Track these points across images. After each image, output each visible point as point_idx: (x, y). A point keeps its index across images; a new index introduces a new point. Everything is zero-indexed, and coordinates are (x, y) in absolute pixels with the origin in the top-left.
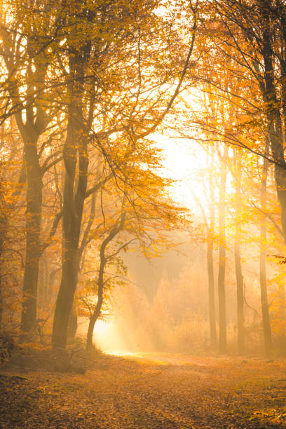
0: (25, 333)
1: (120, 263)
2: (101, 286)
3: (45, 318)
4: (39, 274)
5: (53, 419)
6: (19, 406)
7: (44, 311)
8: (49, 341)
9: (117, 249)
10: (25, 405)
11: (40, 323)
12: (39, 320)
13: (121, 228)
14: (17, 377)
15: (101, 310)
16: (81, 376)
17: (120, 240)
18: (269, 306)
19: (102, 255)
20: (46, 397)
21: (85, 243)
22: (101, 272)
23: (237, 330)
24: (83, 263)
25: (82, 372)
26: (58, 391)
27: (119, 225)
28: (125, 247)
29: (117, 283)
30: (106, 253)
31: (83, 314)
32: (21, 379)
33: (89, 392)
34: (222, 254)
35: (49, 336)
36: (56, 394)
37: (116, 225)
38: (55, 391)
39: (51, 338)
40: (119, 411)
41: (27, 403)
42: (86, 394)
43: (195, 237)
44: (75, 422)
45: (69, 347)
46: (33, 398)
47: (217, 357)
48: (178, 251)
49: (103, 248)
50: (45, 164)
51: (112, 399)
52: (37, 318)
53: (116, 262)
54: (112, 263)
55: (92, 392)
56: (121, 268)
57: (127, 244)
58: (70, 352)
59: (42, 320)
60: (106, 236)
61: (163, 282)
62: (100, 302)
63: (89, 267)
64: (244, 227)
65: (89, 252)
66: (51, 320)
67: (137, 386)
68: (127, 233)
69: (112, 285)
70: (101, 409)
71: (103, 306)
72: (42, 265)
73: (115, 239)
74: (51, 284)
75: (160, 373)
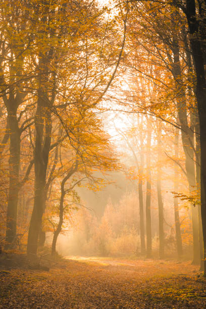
0: (9, 243)
1: (75, 194)
2: (61, 211)
3: (22, 234)
4: (19, 201)
5: (26, 295)
6: (5, 289)
7: (22, 228)
8: (25, 249)
9: (73, 184)
10: (9, 288)
11: (19, 237)
12: (18, 235)
13: (76, 170)
14: (4, 272)
15: (62, 228)
16: (46, 272)
17: (75, 178)
18: (180, 225)
19: (62, 189)
20: (22, 284)
21: (50, 180)
22: (62, 200)
23: (159, 241)
24: (50, 193)
25: (47, 269)
26: (30, 280)
27: (74, 167)
28: (78, 183)
29: (73, 208)
30: (65, 187)
31: (49, 230)
32: (6, 273)
33: (50, 281)
34: (149, 187)
35: (25, 245)
36: (29, 282)
37: (72, 168)
38: (28, 281)
39: (26, 247)
40: (67, 291)
41: (11, 287)
42: (48, 282)
43: (128, 176)
44: (39, 296)
45: (39, 253)
46: (14, 284)
47: (144, 260)
48: (116, 186)
49: (63, 184)
50: (22, 126)
51: (64, 285)
52: (17, 233)
53: (72, 193)
54: (70, 195)
55: (52, 281)
56: (75, 198)
57: (79, 181)
58: (39, 256)
59: (20, 235)
60: (66, 175)
61: (108, 206)
62: (61, 222)
63: (54, 196)
64: (164, 169)
65: (54, 186)
66: (26, 235)
67: (82, 278)
68: (80, 173)
69: (70, 210)
70: (56, 290)
71: (63, 224)
72: (21, 195)
73: (71, 178)
74: (27, 209)
75: (101, 271)
